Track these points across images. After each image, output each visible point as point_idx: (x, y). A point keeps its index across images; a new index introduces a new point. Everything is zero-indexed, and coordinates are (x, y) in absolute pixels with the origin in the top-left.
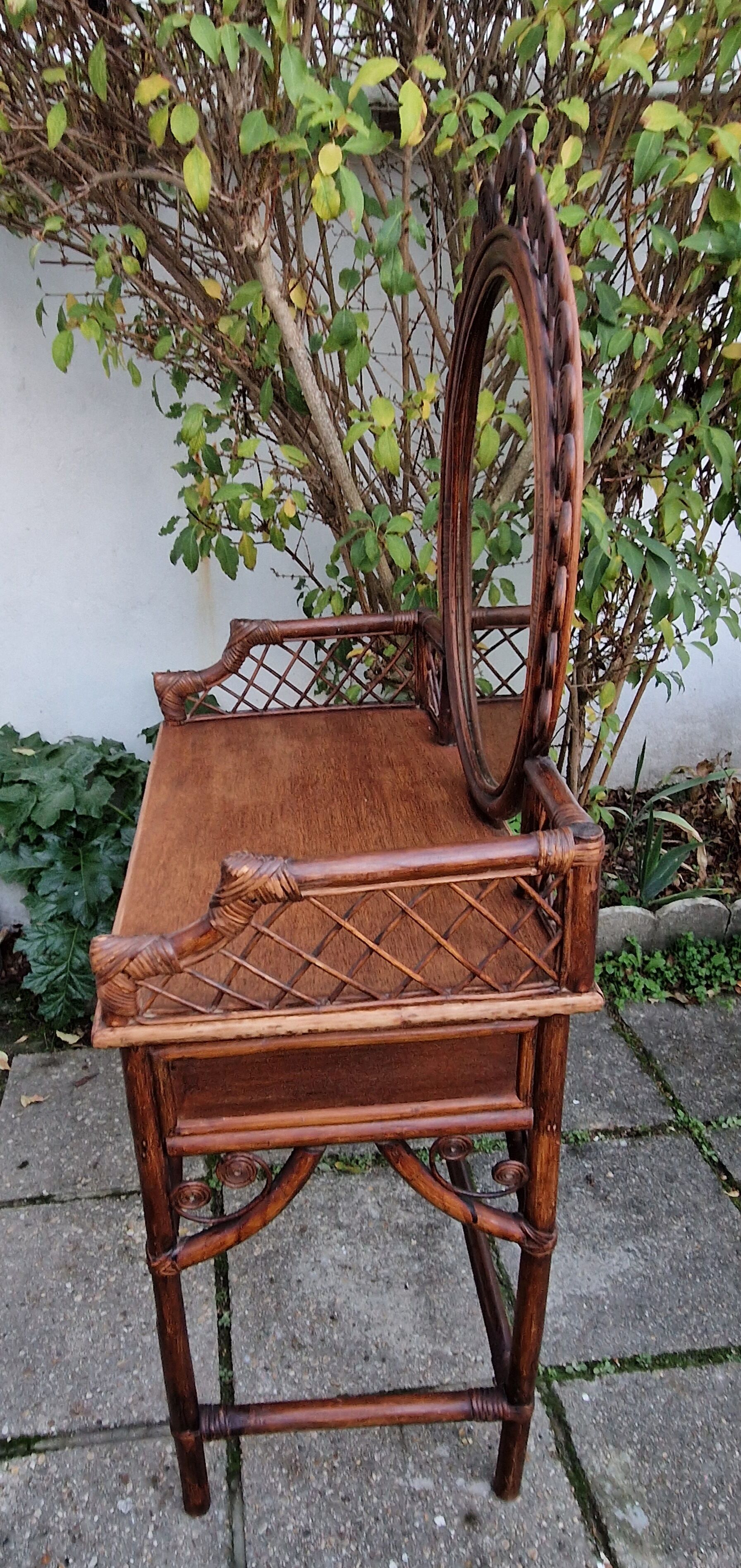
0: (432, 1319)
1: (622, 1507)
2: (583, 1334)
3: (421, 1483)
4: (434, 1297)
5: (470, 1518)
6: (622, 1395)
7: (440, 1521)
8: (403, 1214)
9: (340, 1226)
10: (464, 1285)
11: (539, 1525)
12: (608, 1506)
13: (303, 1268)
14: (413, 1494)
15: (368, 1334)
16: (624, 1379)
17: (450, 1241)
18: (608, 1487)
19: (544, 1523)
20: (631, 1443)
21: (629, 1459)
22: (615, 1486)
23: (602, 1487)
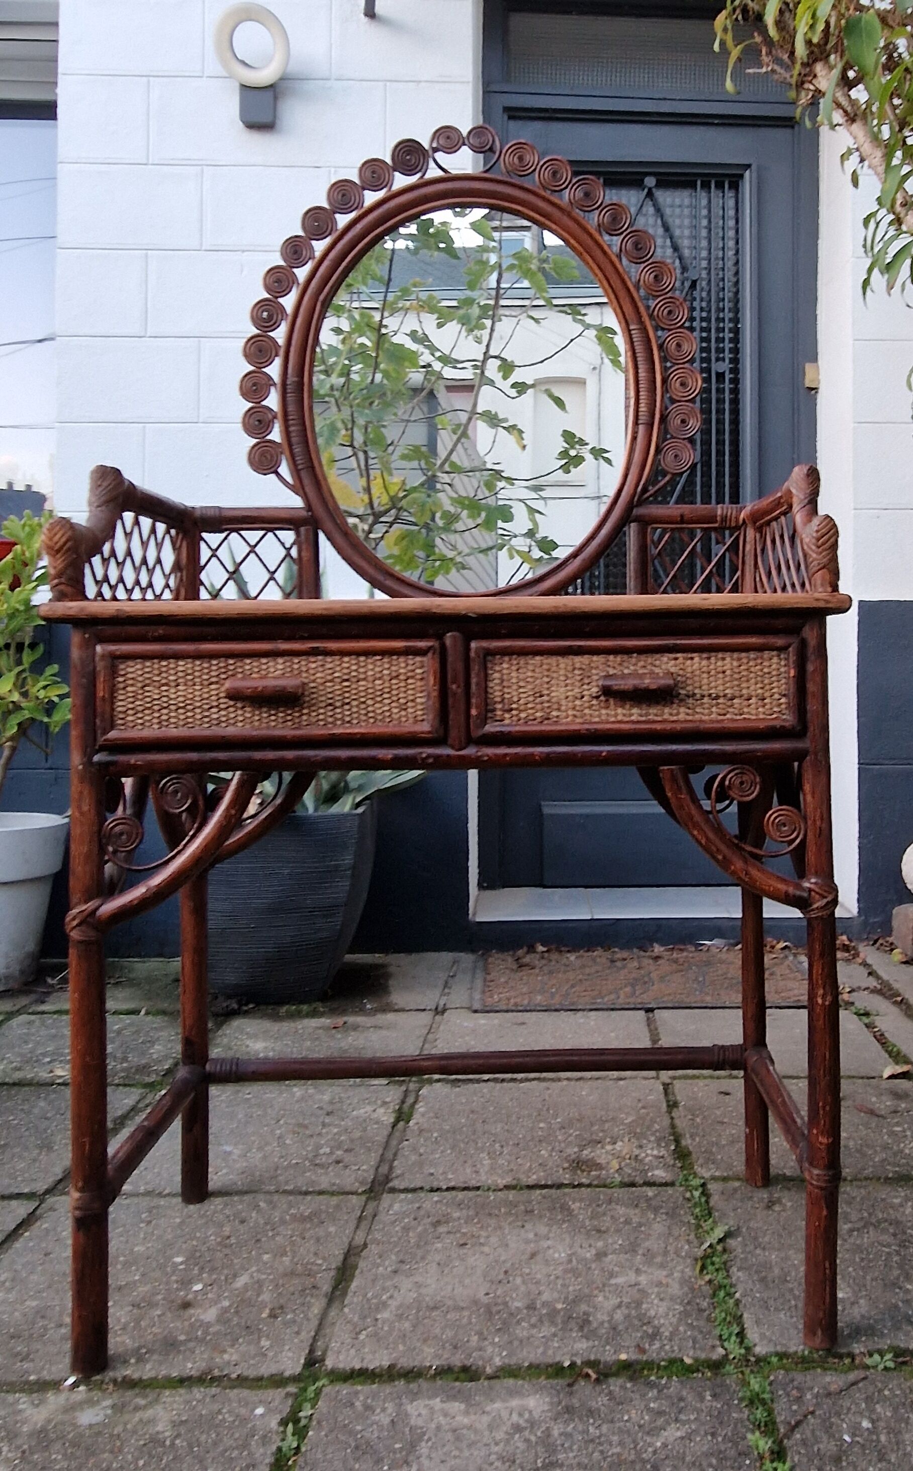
0: (435, 1308)
1: (113, 1407)
2: (352, 1433)
3: (242, 1281)
4: (466, 1313)
5: (186, 1305)
6: (245, 1446)
7: (198, 1287)
8: (615, 1301)
9: (600, 1255)
10: (475, 1338)
11: (144, 1347)
12: (122, 1396)
13: (543, 1229)
14: (235, 1276)
15: (434, 1265)
16: (265, 1456)
17: (555, 1335)
18: (142, 1402)
19: (144, 1351)
20: (177, 1437)
21: (160, 1428)
22: (137, 1408)
23: (145, 1397)
